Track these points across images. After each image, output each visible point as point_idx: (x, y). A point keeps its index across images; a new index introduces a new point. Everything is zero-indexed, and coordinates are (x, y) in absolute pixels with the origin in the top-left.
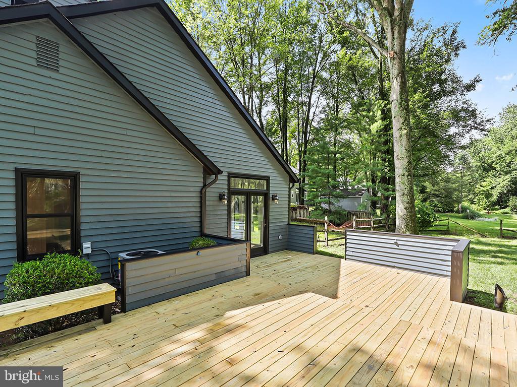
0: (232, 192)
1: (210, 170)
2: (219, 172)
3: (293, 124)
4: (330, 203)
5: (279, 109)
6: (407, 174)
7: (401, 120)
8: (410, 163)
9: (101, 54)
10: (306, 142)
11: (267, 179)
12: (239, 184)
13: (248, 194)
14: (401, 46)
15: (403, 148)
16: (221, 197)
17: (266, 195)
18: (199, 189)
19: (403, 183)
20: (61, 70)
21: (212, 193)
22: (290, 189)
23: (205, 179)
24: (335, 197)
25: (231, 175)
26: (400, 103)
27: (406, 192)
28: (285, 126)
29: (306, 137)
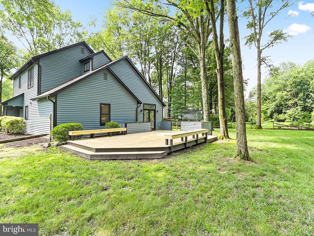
0: (144, 110)
1: (139, 102)
2: (142, 103)
3: (165, 77)
4: (182, 116)
5: (158, 71)
6: (207, 103)
7: (204, 83)
8: (208, 99)
9: (113, 72)
10: (171, 87)
11: (155, 105)
12: (146, 107)
13: (149, 110)
14: (203, 56)
15: (205, 93)
16: (141, 111)
17: (155, 111)
18: (136, 108)
19: (205, 106)
20: (108, 80)
21: (139, 109)
22: (163, 108)
23: (137, 105)
24: (184, 113)
25: (144, 104)
26: (204, 77)
27: (206, 110)
28: (161, 79)
29: (171, 85)
